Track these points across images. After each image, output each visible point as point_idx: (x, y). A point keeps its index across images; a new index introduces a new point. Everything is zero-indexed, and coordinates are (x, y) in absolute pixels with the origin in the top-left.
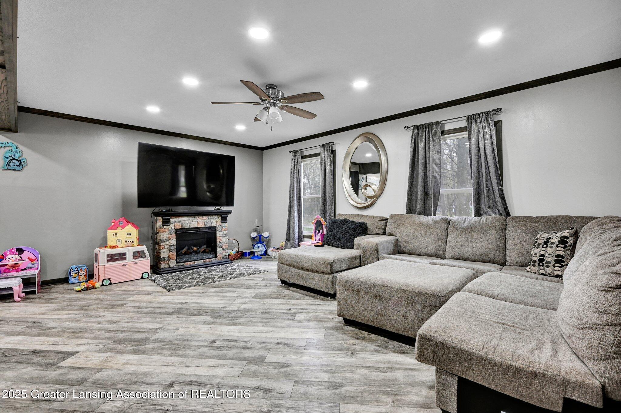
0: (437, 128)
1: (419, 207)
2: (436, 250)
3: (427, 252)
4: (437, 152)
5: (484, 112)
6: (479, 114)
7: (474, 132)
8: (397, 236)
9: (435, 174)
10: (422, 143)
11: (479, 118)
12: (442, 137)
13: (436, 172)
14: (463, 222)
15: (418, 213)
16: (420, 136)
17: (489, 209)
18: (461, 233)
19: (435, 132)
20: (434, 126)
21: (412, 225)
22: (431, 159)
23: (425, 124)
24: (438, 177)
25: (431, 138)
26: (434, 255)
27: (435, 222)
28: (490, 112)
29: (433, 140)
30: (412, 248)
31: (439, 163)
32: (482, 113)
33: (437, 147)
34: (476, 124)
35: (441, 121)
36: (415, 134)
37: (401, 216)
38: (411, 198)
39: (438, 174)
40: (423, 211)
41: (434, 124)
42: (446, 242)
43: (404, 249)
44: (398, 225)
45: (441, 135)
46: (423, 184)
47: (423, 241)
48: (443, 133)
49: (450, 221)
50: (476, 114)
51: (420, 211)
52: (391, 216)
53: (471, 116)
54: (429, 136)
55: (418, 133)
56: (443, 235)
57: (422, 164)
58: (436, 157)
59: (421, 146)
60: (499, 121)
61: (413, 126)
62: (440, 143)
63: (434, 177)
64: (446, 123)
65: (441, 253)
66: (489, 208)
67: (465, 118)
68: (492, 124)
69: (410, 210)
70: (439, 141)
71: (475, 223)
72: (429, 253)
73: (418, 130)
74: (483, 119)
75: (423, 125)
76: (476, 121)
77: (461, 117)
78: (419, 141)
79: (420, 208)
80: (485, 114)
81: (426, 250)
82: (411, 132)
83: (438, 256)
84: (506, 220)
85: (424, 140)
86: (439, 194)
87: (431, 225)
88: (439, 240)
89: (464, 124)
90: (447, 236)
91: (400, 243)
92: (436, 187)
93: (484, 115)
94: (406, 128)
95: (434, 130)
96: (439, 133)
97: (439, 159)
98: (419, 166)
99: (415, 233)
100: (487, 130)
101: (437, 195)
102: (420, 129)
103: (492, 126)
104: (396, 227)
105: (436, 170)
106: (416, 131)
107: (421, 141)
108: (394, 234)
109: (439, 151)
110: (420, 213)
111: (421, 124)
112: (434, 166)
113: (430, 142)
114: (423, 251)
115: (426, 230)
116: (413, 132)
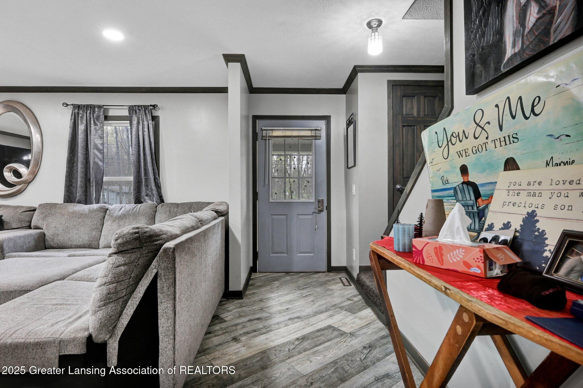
0: (99, 112)
1: (79, 194)
2: (89, 241)
3: (78, 244)
4: (100, 137)
5: (144, 106)
6: (139, 106)
7: (135, 122)
8: (44, 229)
9: (97, 160)
10: (83, 125)
11: (139, 110)
12: (106, 122)
13: (98, 158)
14: (119, 209)
15: (77, 201)
16: (81, 117)
17: (146, 197)
18: (114, 221)
19: (96, 116)
20: (96, 109)
21: (63, 215)
22: (92, 143)
23: (86, 105)
24: (100, 163)
25: (92, 122)
26: (87, 246)
27: (91, 211)
28: (148, 107)
29: (95, 124)
30: (61, 241)
31: (102, 149)
32: (142, 106)
33: (100, 132)
34: (136, 115)
35: (103, 106)
36: (75, 114)
37: (53, 206)
38: (71, 185)
39: (101, 161)
40: (84, 199)
41: (96, 107)
42: (101, 231)
43: (52, 243)
44: (46, 216)
45: (104, 120)
46: (83, 170)
47: (75, 232)
48: (106, 118)
49: (108, 209)
50: (137, 105)
51: (80, 200)
52: (40, 205)
53: (132, 106)
54: (90, 118)
55: (78, 113)
56: (99, 224)
57: (82, 148)
58: (98, 142)
59: (81, 128)
60: (157, 116)
61: (72, 105)
62: (103, 127)
63: (95, 163)
64: (111, 109)
65: (95, 243)
66: (147, 195)
67: (127, 107)
68: (149, 118)
69: (69, 198)
70: (101, 125)
71: (129, 211)
72: (80, 245)
73: (79, 110)
74: (142, 112)
75: (84, 106)
76: (136, 112)
77: (123, 106)
78: (79, 123)
79: (80, 196)
80: (144, 107)
81: (78, 241)
82: (71, 111)
83: (91, 246)
84: (157, 207)
85: (85, 122)
86: (102, 181)
87: (86, 214)
88: (93, 230)
89: (126, 113)
90: (103, 225)
91: (47, 237)
92: (98, 174)
93: (143, 109)
94: (65, 105)
95: (96, 113)
96: (102, 118)
97: (103, 144)
98: (79, 150)
99: (67, 224)
100: (146, 123)
101: (99, 182)
102: (81, 109)
103: (150, 119)
104: (44, 219)
105: (97, 156)
106: (76, 111)
107: (82, 123)
108: (41, 226)
109: (102, 136)
110: (79, 202)
111: (83, 104)
112: (96, 151)
113: (92, 126)
114: (75, 243)
115: (80, 220)
116: (73, 111)
